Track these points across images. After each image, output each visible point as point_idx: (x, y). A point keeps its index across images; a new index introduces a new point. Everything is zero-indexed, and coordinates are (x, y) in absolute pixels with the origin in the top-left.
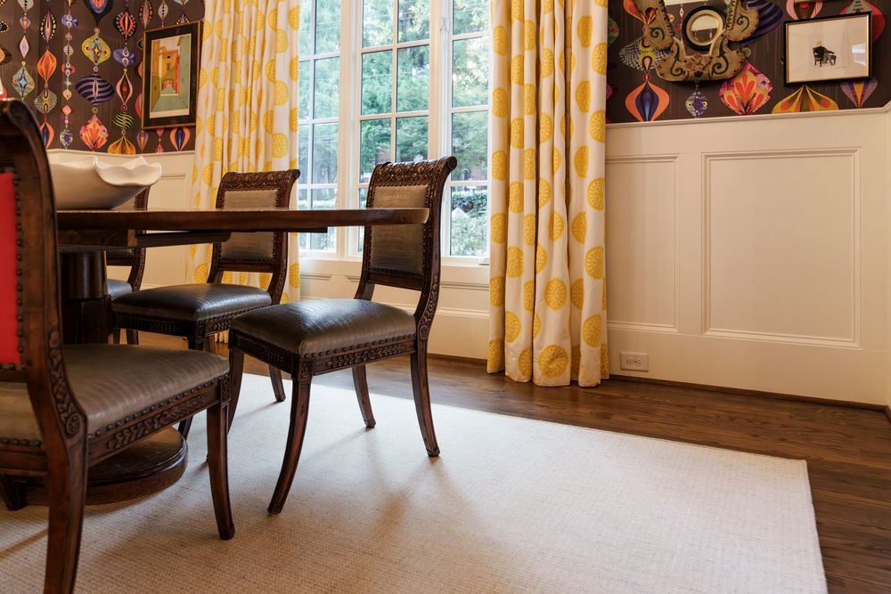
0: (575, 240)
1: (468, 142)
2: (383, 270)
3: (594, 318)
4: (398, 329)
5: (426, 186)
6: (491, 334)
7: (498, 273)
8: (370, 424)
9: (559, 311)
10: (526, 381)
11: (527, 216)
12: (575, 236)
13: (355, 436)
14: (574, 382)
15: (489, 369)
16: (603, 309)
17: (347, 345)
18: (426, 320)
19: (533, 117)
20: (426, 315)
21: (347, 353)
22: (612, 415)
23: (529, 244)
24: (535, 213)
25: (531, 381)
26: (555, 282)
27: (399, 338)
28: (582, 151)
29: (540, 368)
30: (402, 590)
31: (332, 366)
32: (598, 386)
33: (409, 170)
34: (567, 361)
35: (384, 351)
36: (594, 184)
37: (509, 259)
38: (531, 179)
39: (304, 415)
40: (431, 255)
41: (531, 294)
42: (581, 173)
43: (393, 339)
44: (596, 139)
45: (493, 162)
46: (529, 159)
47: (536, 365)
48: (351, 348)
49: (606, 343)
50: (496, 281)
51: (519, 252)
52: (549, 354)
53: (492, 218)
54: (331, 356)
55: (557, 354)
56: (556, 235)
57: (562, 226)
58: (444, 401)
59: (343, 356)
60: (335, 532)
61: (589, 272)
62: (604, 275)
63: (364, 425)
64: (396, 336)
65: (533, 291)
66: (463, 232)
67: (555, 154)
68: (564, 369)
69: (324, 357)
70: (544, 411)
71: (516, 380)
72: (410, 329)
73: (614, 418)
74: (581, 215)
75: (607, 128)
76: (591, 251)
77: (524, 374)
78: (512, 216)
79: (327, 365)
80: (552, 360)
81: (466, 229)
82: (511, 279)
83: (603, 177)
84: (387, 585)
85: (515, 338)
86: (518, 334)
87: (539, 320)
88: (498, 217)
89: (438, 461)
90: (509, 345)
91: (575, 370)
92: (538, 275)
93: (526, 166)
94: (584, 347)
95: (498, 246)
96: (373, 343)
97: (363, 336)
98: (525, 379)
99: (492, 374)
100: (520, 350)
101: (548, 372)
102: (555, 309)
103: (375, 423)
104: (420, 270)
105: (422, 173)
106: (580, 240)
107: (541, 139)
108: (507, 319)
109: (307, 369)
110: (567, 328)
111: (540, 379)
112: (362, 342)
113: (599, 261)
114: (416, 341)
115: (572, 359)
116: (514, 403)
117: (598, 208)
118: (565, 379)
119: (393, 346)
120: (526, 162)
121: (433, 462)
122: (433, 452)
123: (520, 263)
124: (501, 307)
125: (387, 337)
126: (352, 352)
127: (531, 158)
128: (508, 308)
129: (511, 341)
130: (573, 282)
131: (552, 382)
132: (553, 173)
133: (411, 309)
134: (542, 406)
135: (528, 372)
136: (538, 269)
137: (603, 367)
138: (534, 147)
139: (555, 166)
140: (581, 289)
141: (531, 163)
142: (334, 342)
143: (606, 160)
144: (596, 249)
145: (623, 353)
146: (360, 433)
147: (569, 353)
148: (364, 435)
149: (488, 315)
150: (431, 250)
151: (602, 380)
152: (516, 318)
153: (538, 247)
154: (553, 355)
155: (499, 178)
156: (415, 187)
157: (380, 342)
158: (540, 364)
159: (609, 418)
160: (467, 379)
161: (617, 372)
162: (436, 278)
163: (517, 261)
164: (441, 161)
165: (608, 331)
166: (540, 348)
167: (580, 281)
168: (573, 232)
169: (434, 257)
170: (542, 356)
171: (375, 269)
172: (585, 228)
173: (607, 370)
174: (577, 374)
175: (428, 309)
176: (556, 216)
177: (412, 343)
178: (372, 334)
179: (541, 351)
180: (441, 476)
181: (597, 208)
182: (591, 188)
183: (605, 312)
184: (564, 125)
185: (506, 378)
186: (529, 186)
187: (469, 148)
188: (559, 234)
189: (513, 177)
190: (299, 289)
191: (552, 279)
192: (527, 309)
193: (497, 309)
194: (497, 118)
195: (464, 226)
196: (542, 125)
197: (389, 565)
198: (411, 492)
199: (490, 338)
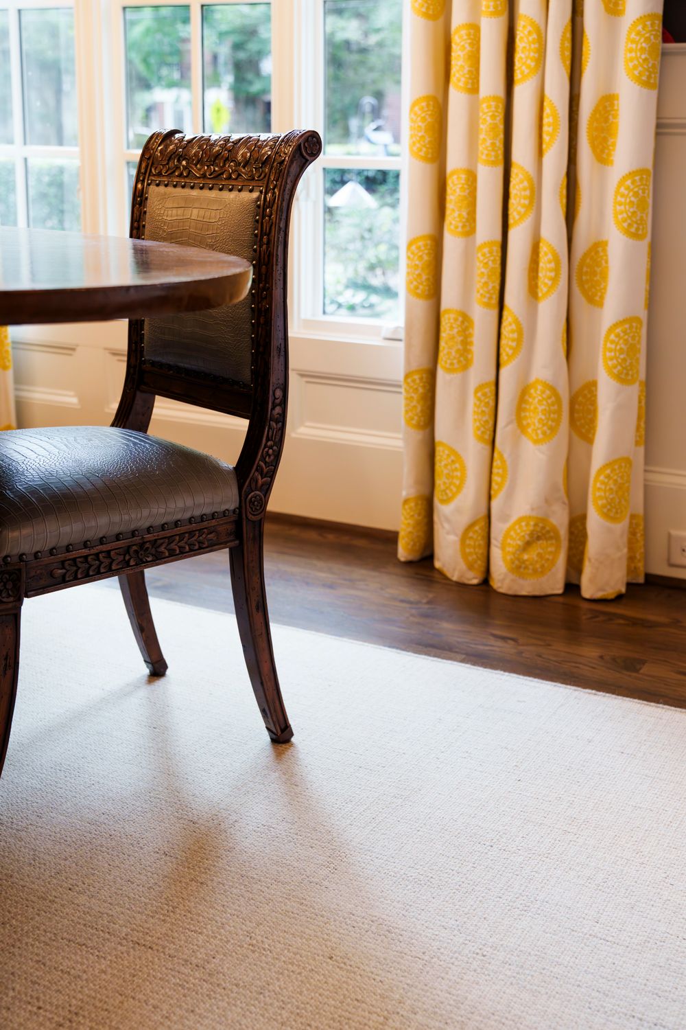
0: (583, 299)
1: (378, 31)
2: (170, 367)
3: (620, 464)
4: (200, 499)
5: (255, 195)
6: (406, 486)
7: (420, 360)
8: (158, 668)
9: (544, 447)
10: (475, 581)
11: (481, 248)
12: (585, 292)
13: (125, 693)
14: (572, 588)
15: (404, 552)
16: (637, 443)
17: (91, 535)
18: (260, 482)
19: (500, 24)
20: (259, 470)
21: (94, 551)
22: (643, 662)
23: (487, 305)
24: (499, 238)
25: (486, 581)
26: (540, 387)
27: (202, 518)
28: (607, 104)
29: (504, 560)
30: (206, 1022)
31: (64, 576)
32: (619, 598)
33: (218, 155)
34: (558, 547)
35: (173, 546)
36: (629, 182)
37: (444, 335)
38: (493, 163)
39: (9, 672)
40: (267, 345)
41: (489, 410)
42: (603, 155)
43: (190, 520)
44: (638, 80)
45: (412, 120)
46: (489, 120)
47: (496, 553)
48: (102, 541)
49: (641, 511)
50: (417, 377)
51: (465, 320)
52: (525, 531)
53: (410, 244)
54: (62, 556)
55: (540, 534)
56: (542, 289)
57: (557, 270)
58: (307, 620)
59: (86, 557)
60: (82, 899)
61: (610, 370)
62: (642, 375)
63: (145, 670)
64: (197, 513)
65: (492, 403)
66: (363, 238)
67: (547, 111)
68: (553, 562)
69: (46, 560)
70: (508, 649)
71: (455, 578)
72: (226, 499)
73: (645, 669)
74: (598, 248)
75: (664, 54)
76: (616, 325)
77: (470, 567)
78: (452, 244)
79: (51, 574)
80: (528, 545)
81: (370, 230)
82: (448, 377)
83: (650, 165)
84: (178, 1011)
85: (454, 495)
86: (459, 488)
87: (503, 462)
88: (421, 243)
89: (289, 752)
90: (443, 510)
91: (575, 563)
92: (504, 372)
93: (482, 136)
94: (595, 522)
95: (422, 306)
96: (149, 530)
97: (126, 517)
98: (474, 579)
99: (409, 563)
100: (464, 520)
101: (519, 567)
102: (536, 442)
103: (165, 667)
104: (246, 374)
105: (247, 163)
106: (595, 299)
107: (518, 75)
108: (437, 458)
109: (10, 586)
110: (560, 480)
111: (502, 579)
112: (123, 528)
113: (631, 349)
114: (238, 524)
115: (570, 541)
116: (449, 629)
117: (636, 236)
118: (554, 583)
119: (191, 533)
120: (483, 127)
121: (279, 755)
122: (281, 733)
123: (466, 343)
124: (428, 430)
125: (179, 516)
126: (104, 548)
127: (493, 117)
128: (440, 435)
129: (446, 501)
130: (577, 386)
131: (527, 587)
132: (540, 152)
133: (228, 458)
134: (504, 639)
135: (480, 564)
136: (503, 357)
137: (631, 559)
138: (501, 92)
139: (546, 138)
140: (593, 401)
141: (494, 127)
142: (66, 529)
143: (658, 126)
144: (629, 322)
145: (674, 532)
146: (137, 687)
147: (563, 532)
148: (145, 692)
149: (400, 443)
150: (268, 335)
151: (629, 585)
152: (456, 457)
153: (505, 313)
154: (531, 534)
155: (425, 159)
156: (233, 195)
157: (163, 527)
158: (503, 549)
159: (637, 671)
160: (358, 573)
161: (662, 570)
162: (279, 393)
163: (459, 339)
164: (287, 140)
165: (646, 487)
166: (505, 518)
167: (591, 387)
168: (581, 284)
169: (274, 353)
170: (507, 535)
171: (153, 364)
172: (604, 277)
173: (641, 565)
174: (579, 571)
175: (263, 459)
176: (543, 249)
177: (230, 527)
178: (145, 512)
179: (506, 526)
180: (293, 784)
181: (634, 234)
182: (622, 190)
183: (641, 450)
184: (568, 45)
185: (437, 575)
186: (488, 179)
187: (380, 45)
188: (551, 287)
189: (455, 159)
190: (10, 374)
191: (533, 379)
192: (481, 438)
193: (418, 436)
194: (421, 21)
195: (366, 225)
196: (520, 44)
197: (183, 969)
198: (234, 817)
199: (404, 493)
